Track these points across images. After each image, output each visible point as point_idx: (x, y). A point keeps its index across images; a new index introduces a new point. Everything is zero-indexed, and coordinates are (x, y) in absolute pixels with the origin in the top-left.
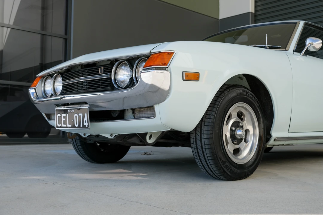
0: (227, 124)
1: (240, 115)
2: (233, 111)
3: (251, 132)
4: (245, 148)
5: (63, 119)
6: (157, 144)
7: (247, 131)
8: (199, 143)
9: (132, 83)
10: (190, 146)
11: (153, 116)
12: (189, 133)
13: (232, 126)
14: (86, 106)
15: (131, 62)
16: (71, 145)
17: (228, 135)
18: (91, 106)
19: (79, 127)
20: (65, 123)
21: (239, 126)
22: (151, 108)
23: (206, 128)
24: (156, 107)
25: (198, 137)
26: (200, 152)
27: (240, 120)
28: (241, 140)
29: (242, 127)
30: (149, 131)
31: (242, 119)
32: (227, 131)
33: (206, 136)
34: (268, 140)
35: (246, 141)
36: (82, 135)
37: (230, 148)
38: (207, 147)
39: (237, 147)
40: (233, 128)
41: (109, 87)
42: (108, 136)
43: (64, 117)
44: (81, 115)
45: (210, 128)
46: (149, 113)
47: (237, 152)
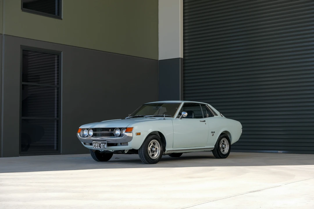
0: (149, 146)
1: (154, 143)
2: (152, 142)
3: (158, 149)
4: (156, 154)
5: (96, 146)
6: (128, 153)
7: (156, 149)
8: (141, 152)
9: (121, 135)
10: (138, 154)
11: (128, 145)
12: (138, 150)
13: (151, 147)
14: (106, 142)
15: (121, 129)
16: (90, 154)
17: (150, 150)
18: (107, 142)
19: (103, 148)
20: (97, 146)
21: (153, 147)
22: (127, 143)
23: (143, 148)
24: (128, 143)
25: (141, 151)
26: (141, 155)
27: (154, 145)
28: (154, 151)
29: (155, 148)
30: (126, 149)
31: (155, 145)
32: (149, 149)
33: (143, 151)
34: (165, 151)
35: (156, 152)
36: (101, 151)
37: (150, 154)
38: (143, 154)
39: (153, 154)
40: (151, 148)
41: (113, 136)
42: (111, 151)
43: (97, 145)
44: (104, 144)
45: (144, 148)
46: (126, 144)
47: (153, 155)
